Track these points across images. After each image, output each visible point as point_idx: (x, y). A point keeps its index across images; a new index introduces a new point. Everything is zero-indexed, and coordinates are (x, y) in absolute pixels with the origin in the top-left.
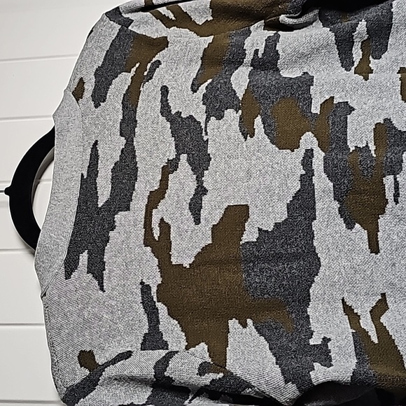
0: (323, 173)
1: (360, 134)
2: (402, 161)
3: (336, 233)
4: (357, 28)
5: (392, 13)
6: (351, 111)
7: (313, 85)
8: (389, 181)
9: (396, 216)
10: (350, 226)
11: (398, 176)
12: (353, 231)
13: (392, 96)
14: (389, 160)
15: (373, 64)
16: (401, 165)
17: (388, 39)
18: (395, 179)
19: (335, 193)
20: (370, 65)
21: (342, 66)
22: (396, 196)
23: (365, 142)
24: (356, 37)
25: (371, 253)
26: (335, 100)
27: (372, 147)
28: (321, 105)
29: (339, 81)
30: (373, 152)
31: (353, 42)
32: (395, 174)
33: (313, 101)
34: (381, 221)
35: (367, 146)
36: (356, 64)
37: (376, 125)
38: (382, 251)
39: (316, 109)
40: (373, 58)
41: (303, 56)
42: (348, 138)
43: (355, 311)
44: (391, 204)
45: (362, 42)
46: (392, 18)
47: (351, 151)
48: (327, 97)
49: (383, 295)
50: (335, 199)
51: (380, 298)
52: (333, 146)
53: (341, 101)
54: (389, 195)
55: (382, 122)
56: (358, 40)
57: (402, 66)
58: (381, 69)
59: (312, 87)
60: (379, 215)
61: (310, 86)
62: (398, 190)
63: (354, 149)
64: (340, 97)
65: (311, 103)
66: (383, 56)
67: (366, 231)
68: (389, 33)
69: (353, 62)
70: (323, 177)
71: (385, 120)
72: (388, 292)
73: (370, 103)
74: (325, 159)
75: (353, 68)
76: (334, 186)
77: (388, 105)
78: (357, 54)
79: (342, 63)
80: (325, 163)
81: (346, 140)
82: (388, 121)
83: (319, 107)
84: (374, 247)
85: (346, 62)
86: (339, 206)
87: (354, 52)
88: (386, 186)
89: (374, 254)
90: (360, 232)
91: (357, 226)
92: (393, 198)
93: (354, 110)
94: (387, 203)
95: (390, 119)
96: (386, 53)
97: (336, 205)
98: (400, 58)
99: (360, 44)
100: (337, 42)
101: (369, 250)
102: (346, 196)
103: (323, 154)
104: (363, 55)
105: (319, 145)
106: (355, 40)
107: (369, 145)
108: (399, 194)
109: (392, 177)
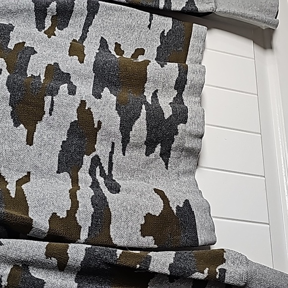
0: (5, 86)
1: (36, 68)
2: (59, 89)
3: (6, 127)
4: (50, 5)
5: (74, 3)
6: (34, 53)
7: (12, 31)
8: (48, 99)
9: (48, 124)
10: (16, 124)
11: (54, 97)
12: (18, 128)
13: (63, 52)
14: (51, 86)
15: (57, 31)
16: (58, 91)
17: (70, 20)
18: (52, 99)
19: (10, 100)
20: (55, 32)
21: (36, 27)
22: (51, 110)
23: (38, 73)
24: (49, 11)
25: (27, 144)
26: (25, 44)
27: (43, 77)
28: (15, 45)
29: (31, 34)
30: (42, 80)
31: (47, 14)
32: (52, 95)
33: (10, 41)
34: (38, 125)
35: (39, 76)
36: (46, 29)
37: (48, 65)
38: (34, 145)
39: (11, 46)
40: (58, 28)
41: (10, 12)
42: (28, 68)
43: (6, 180)
44: (46, 115)
45: (52, 16)
46: (74, 6)
47: (28, 77)
48: (21, 41)
49: (29, 173)
50: (10, 105)
51: (26, 174)
52: (17, 71)
53: (29, 46)
54: (47, 108)
55: (53, 64)
56: (50, 13)
57: (75, 39)
58: (61, 36)
59: (11, 32)
60: (37, 121)
61: (10, 31)
62: (53, 107)
63: (30, 75)
64: (30, 44)
65: (9, 42)
66: (64, 29)
67: (27, 130)
68: (71, 16)
69: (44, 27)
70: (5, 88)
71: (54, 63)
72: (32, 171)
73: (48, 52)
74: (8, 77)
75: (43, 31)
76: (11, 96)
77: (59, 56)
78: (48, 23)
79: (37, 26)
80: (8, 79)
81: (26, 69)
82: (56, 64)
83: (13, 46)
84: (30, 141)
85: (40, 25)
86: (12, 110)
87: (46, 21)
88: (46, 102)
89: (28, 145)
90: (22, 130)
91: (22, 126)
92: (48, 111)
93: (36, 53)
94: (44, 114)
95: (58, 64)
96: (67, 28)
97: (10, 109)
98: (75, 33)
99: (51, 17)
100: (35, 10)
101: (26, 143)
102: (18, 104)
103: (9, 74)
104: (52, 25)
105: (7, 68)
106: (48, 13)
107: (41, 76)
108: (53, 109)
109: (50, 97)
